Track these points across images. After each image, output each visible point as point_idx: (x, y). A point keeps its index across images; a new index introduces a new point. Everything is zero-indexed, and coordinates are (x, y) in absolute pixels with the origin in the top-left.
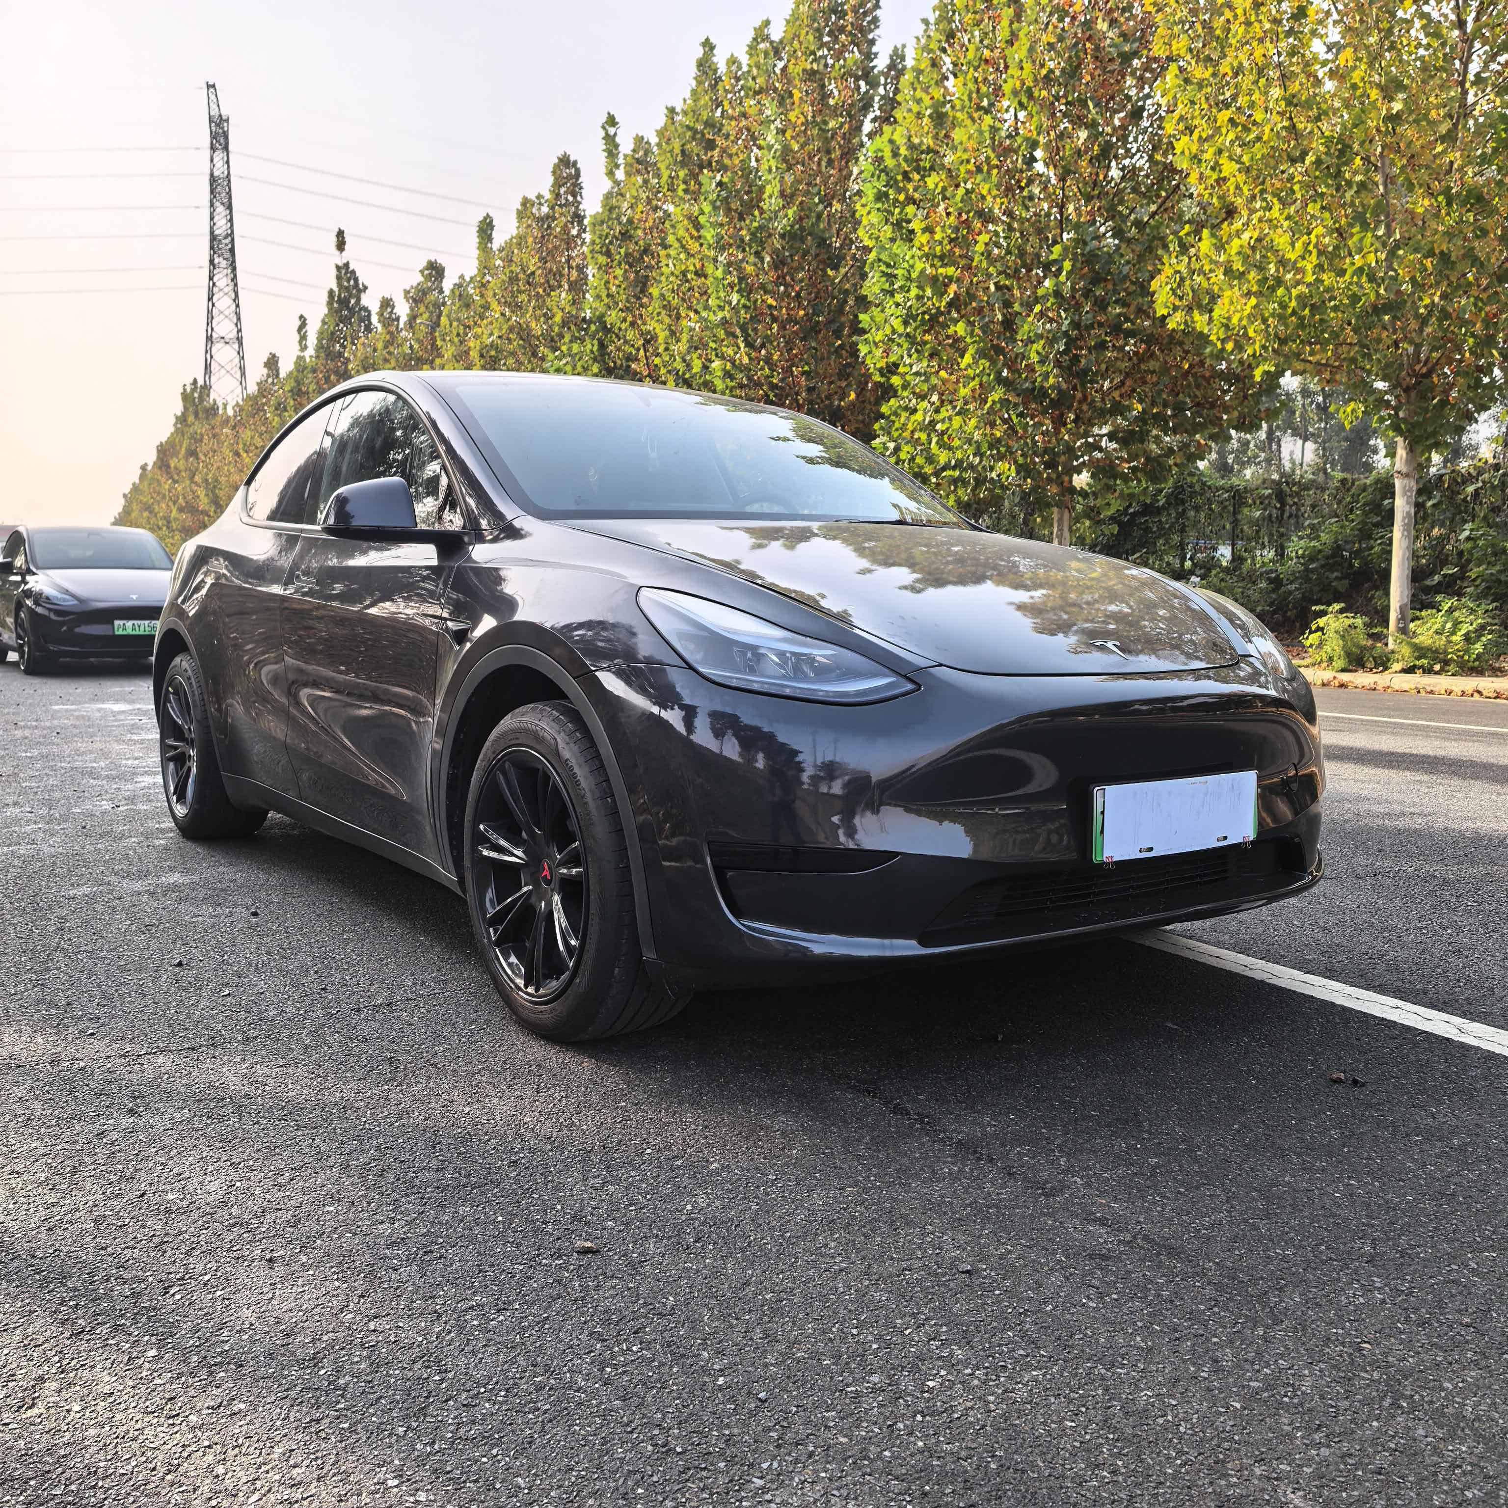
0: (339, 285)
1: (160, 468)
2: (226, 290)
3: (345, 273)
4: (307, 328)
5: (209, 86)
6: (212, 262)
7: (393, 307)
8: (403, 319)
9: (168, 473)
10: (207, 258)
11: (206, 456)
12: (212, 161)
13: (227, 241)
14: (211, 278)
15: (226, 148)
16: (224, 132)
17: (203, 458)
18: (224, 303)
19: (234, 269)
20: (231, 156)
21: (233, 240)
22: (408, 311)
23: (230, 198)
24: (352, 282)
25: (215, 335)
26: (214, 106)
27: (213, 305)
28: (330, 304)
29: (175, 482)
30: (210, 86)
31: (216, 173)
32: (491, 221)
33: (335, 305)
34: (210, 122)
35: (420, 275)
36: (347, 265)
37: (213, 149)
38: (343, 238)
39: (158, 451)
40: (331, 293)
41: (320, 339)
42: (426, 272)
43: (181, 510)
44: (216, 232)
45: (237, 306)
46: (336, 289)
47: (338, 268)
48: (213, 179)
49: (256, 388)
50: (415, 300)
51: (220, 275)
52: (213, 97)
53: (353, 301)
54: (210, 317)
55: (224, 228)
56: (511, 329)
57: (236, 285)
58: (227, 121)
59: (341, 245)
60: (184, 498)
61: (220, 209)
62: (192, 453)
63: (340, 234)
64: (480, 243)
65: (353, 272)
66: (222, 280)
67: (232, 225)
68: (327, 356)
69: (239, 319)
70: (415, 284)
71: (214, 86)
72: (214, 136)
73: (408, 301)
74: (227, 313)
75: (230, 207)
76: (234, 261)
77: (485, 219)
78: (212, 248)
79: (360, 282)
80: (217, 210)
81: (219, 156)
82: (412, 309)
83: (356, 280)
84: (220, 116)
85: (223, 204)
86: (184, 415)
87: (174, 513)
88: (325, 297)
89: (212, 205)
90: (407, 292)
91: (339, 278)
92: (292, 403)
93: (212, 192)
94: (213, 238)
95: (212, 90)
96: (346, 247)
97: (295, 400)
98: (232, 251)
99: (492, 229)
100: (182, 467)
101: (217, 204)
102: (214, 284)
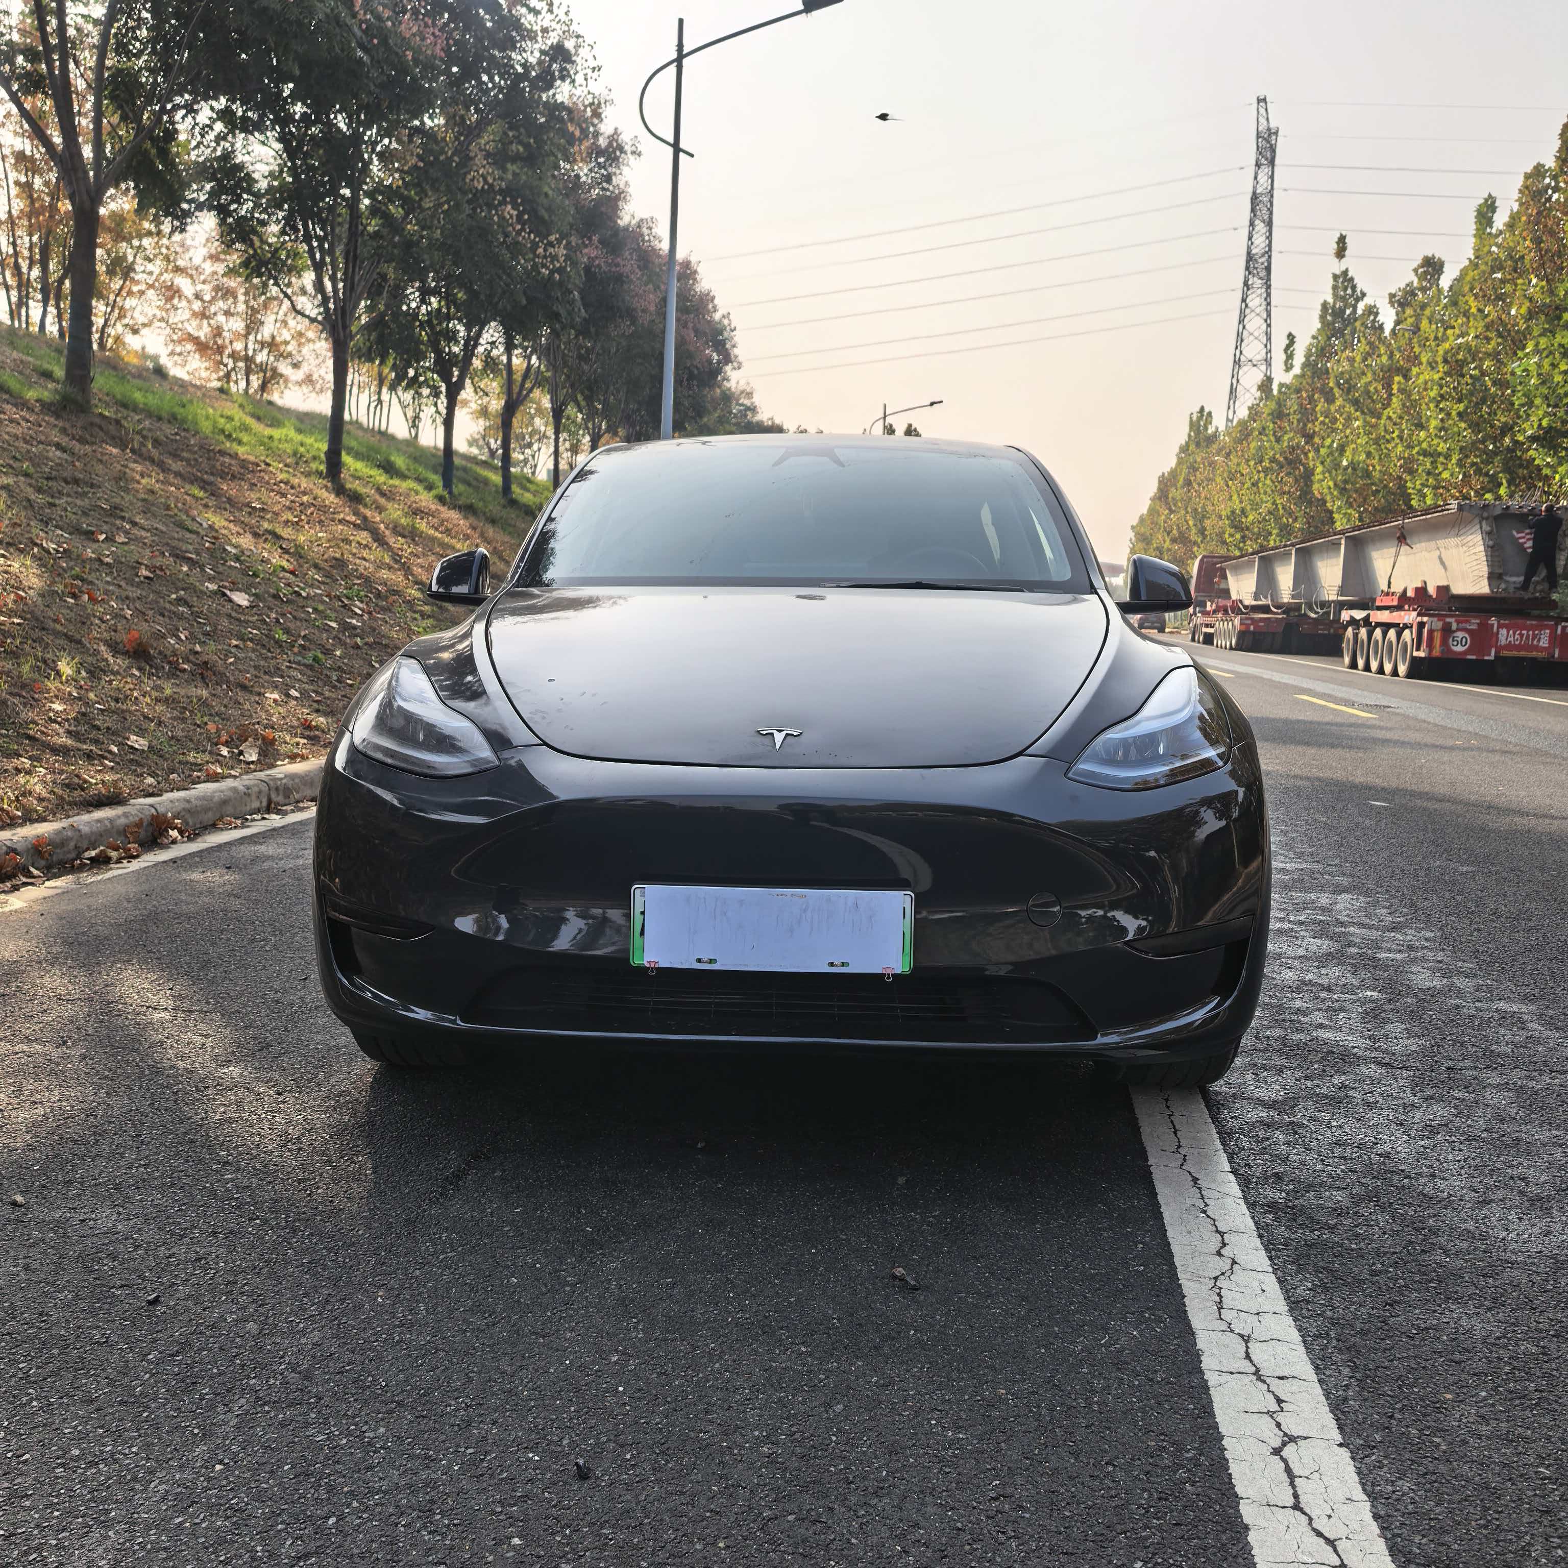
0: (1335, 296)
1: (1160, 499)
2: (1258, 310)
3: (1344, 281)
4: (1295, 346)
5: (1259, 101)
6: (1246, 284)
7: (1377, 314)
8: (1388, 327)
9: (1167, 503)
10: (1242, 280)
11: (1199, 485)
12: (1256, 178)
13: (1263, 259)
14: (1244, 300)
15: (1272, 162)
16: (1271, 146)
17: (1196, 487)
18: (1255, 323)
19: (1269, 287)
20: (1276, 169)
21: (1270, 257)
22: (1394, 317)
23: (1271, 213)
24: (1349, 291)
25: (1243, 358)
26: (1263, 121)
27: (1244, 327)
28: (1322, 318)
29: (1171, 511)
30: (1261, 101)
31: (1259, 190)
32: (1494, 202)
33: (1329, 318)
34: (1258, 137)
35: (1413, 274)
36: (1345, 273)
37: (1258, 165)
38: (1344, 243)
39: (1160, 482)
40: (1325, 305)
41: (1308, 356)
42: (1421, 270)
43: (1174, 541)
44: (1254, 252)
45: (1269, 326)
46: (1330, 300)
47: (1335, 277)
48: (1255, 197)
49: (1247, 412)
50: (1401, 304)
51: (1254, 296)
52: (1262, 111)
53: (1348, 312)
54: (1240, 339)
55: (1263, 245)
56: (1488, 327)
57: (1269, 304)
58: (1276, 133)
59: (1341, 253)
60: (1179, 528)
61: (1260, 226)
62: (1188, 483)
63: (1342, 240)
64: (1477, 229)
65: (1352, 279)
66: (1256, 301)
67: (1270, 242)
68: (1313, 373)
69: (1269, 339)
70: (1403, 286)
71: (1264, 100)
72: (1260, 152)
73: (1393, 306)
74: (1256, 334)
75: (1269, 224)
76: (1269, 279)
77: (1486, 200)
78: (1247, 268)
79: (1358, 290)
80: (1257, 228)
81: (1265, 171)
82: (1397, 314)
83: (1354, 288)
84: (1269, 129)
85: (1264, 221)
86: (1187, 444)
87: (1167, 545)
88: (1318, 311)
89: (1252, 224)
90: (1392, 296)
91: (1335, 288)
92: (1271, 426)
93: (1253, 210)
94: (1250, 257)
95: (1263, 104)
96: (1347, 253)
97: (1274, 423)
98: (1268, 269)
99: (1494, 211)
100: (1179, 497)
101: (1257, 222)
102: (1247, 306)
